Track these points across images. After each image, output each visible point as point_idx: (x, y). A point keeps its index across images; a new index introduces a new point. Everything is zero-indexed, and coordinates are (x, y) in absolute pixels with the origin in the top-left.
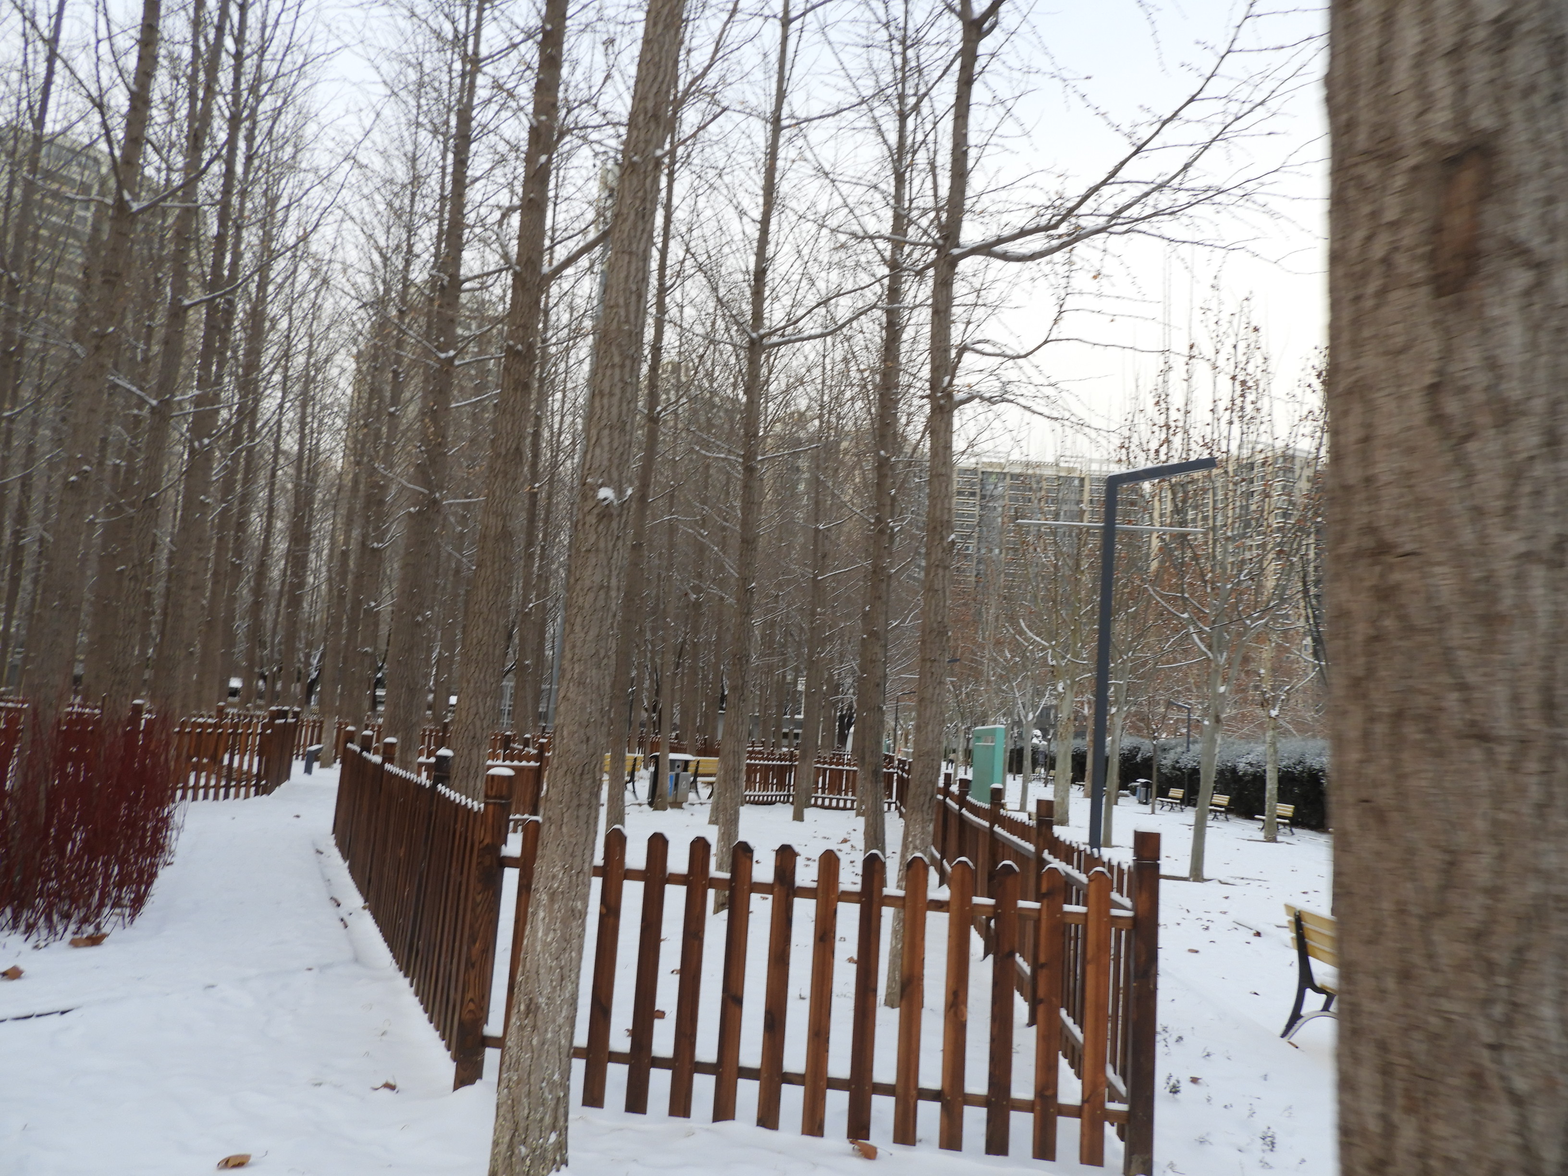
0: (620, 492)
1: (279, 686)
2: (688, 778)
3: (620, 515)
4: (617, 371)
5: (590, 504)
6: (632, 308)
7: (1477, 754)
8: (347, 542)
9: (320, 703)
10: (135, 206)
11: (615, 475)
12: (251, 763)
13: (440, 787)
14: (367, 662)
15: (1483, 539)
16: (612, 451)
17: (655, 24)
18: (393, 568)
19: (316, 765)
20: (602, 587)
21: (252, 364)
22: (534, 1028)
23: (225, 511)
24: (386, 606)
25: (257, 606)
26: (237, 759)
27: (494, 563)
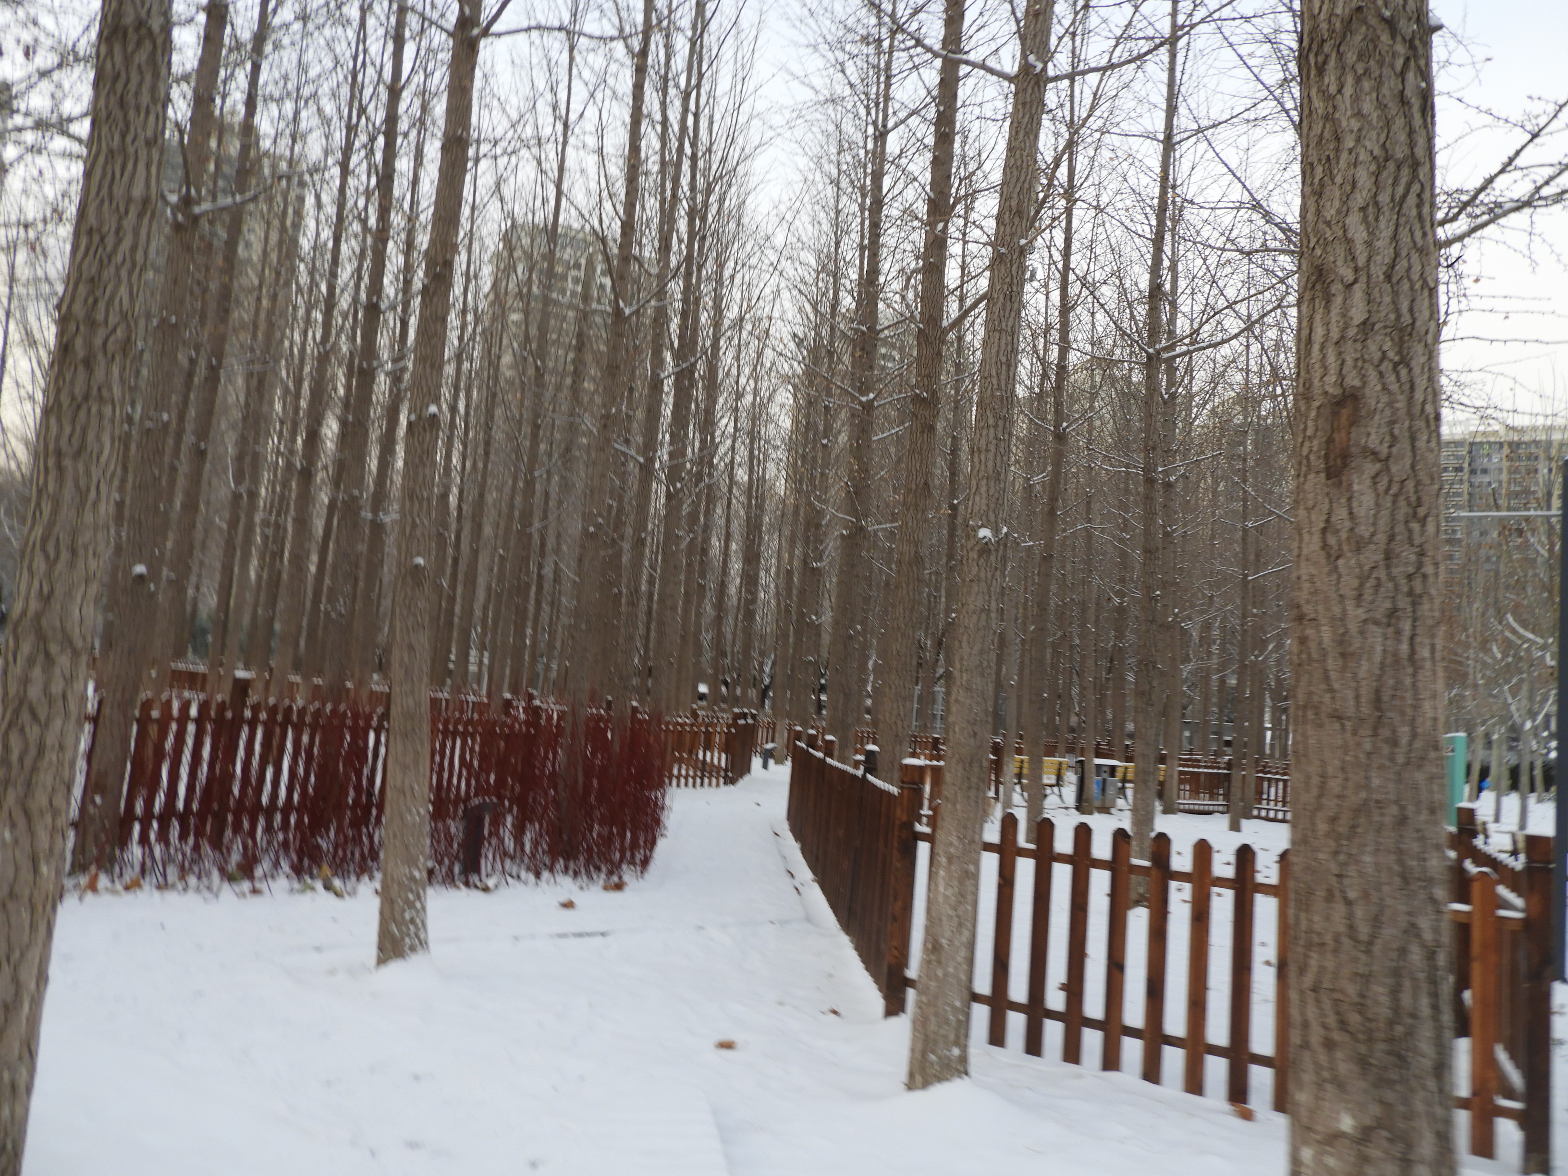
0: (996, 531)
1: (738, 691)
2: (1115, 783)
3: (997, 550)
4: (992, 431)
5: (973, 542)
6: (1003, 377)
7: (1337, 726)
8: (790, 562)
9: (773, 708)
10: (627, 311)
11: (992, 517)
12: (719, 759)
13: (870, 777)
14: (811, 669)
15: (1344, 611)
16: (989, 498)
17: (1017, 133)
18: (831, 582)
19: (771, 762)
20: (983, 610)
21: (709, 412)
22: (939, 962)
23: (692, 540)
24: (827, 618)
25: (719, 620)
26: (708, 754)
27: (908, 584)
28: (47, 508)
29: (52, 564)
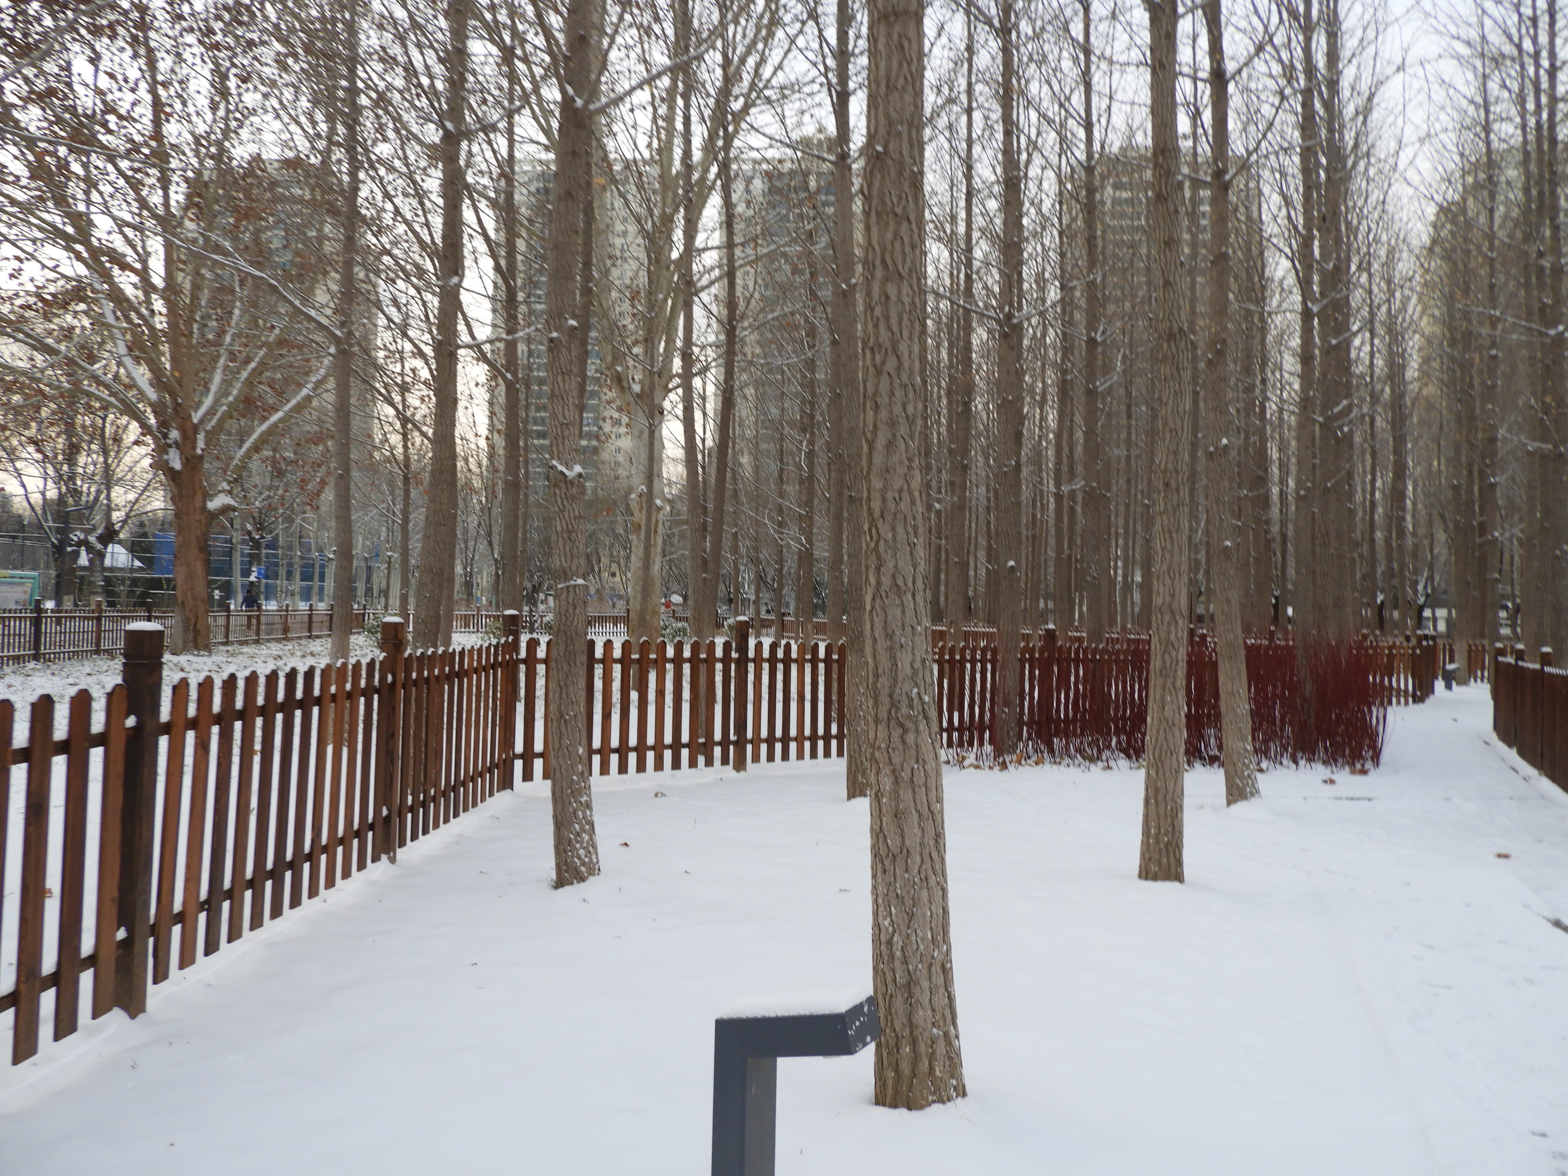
10: (1316, 311)
19: (1453, 683)
28: (1167, 556)
29: (1173, 580)
